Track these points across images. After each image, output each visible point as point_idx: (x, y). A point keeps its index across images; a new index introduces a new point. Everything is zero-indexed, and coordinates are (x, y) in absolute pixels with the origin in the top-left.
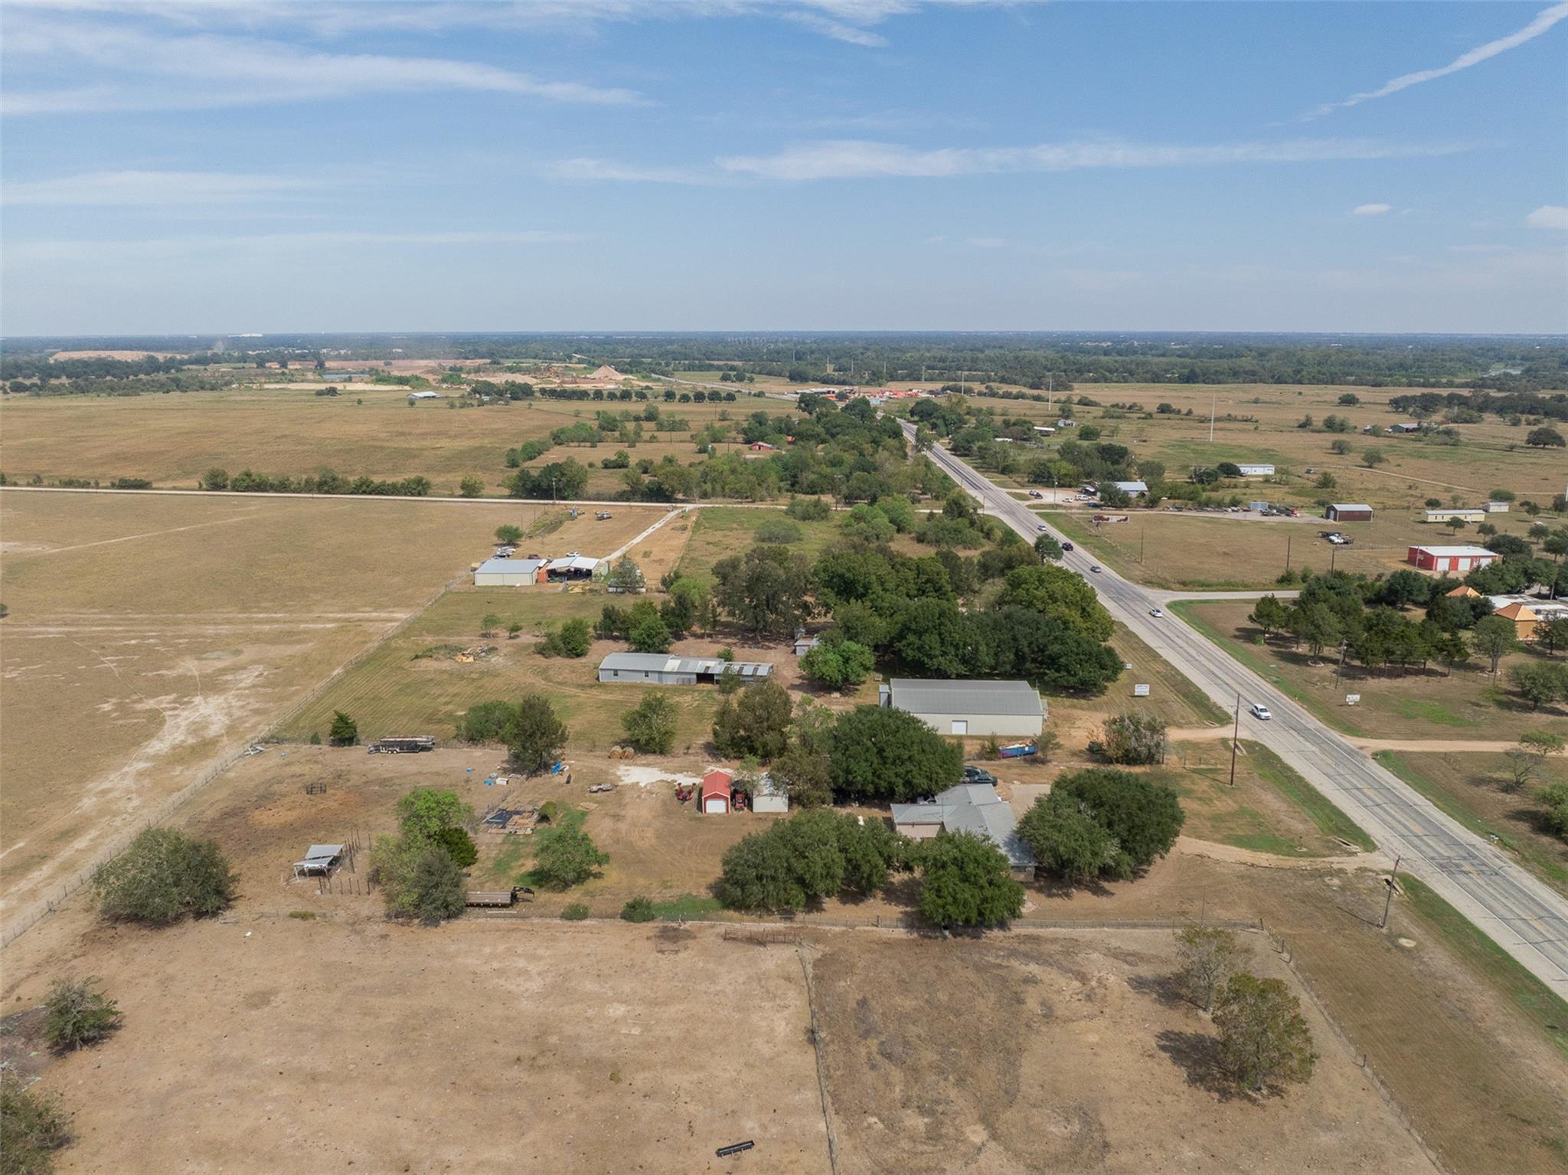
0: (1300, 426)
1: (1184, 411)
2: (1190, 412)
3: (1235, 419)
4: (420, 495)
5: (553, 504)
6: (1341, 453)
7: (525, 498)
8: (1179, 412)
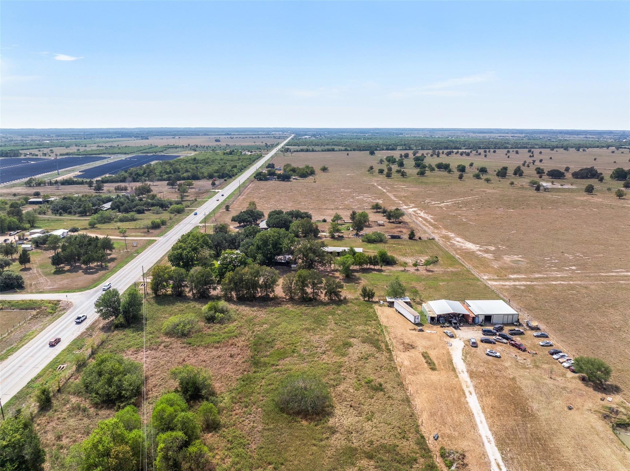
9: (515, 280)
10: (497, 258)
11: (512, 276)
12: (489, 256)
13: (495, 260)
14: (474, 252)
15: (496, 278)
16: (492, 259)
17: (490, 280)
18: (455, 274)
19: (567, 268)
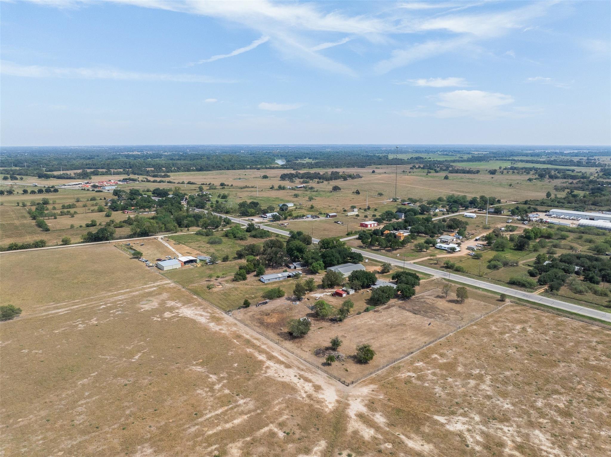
0: (271, 188)
1: (230, 185)
2: (232, 185)
3: (248, 187)
4: (43, 247)
5: (109, 242)
6: (297, 197)
7: (91, 242)
8: (228, 185)
9: (154, 287)
10: (163, 303)
11: (155, 288)
12: (170, 303)
13: (165, 301)
14: (184, 305)
15: (165, 286)
16: (167, 300)
17: (169, 284)
18: (192, 282)
19: (108, 305)
